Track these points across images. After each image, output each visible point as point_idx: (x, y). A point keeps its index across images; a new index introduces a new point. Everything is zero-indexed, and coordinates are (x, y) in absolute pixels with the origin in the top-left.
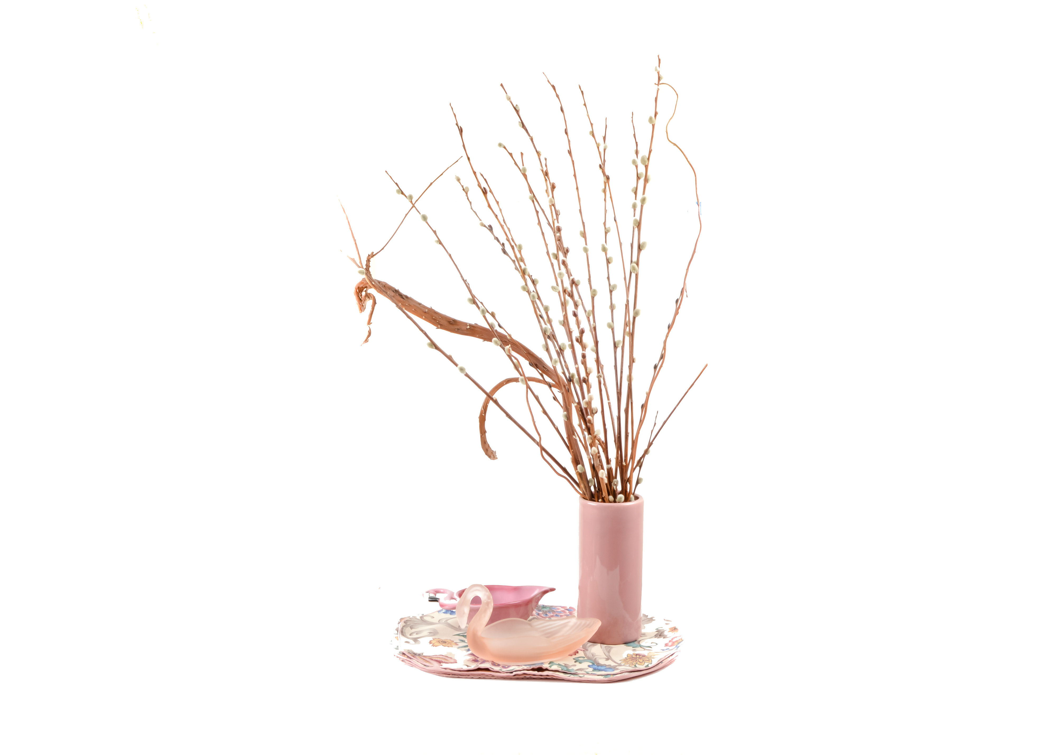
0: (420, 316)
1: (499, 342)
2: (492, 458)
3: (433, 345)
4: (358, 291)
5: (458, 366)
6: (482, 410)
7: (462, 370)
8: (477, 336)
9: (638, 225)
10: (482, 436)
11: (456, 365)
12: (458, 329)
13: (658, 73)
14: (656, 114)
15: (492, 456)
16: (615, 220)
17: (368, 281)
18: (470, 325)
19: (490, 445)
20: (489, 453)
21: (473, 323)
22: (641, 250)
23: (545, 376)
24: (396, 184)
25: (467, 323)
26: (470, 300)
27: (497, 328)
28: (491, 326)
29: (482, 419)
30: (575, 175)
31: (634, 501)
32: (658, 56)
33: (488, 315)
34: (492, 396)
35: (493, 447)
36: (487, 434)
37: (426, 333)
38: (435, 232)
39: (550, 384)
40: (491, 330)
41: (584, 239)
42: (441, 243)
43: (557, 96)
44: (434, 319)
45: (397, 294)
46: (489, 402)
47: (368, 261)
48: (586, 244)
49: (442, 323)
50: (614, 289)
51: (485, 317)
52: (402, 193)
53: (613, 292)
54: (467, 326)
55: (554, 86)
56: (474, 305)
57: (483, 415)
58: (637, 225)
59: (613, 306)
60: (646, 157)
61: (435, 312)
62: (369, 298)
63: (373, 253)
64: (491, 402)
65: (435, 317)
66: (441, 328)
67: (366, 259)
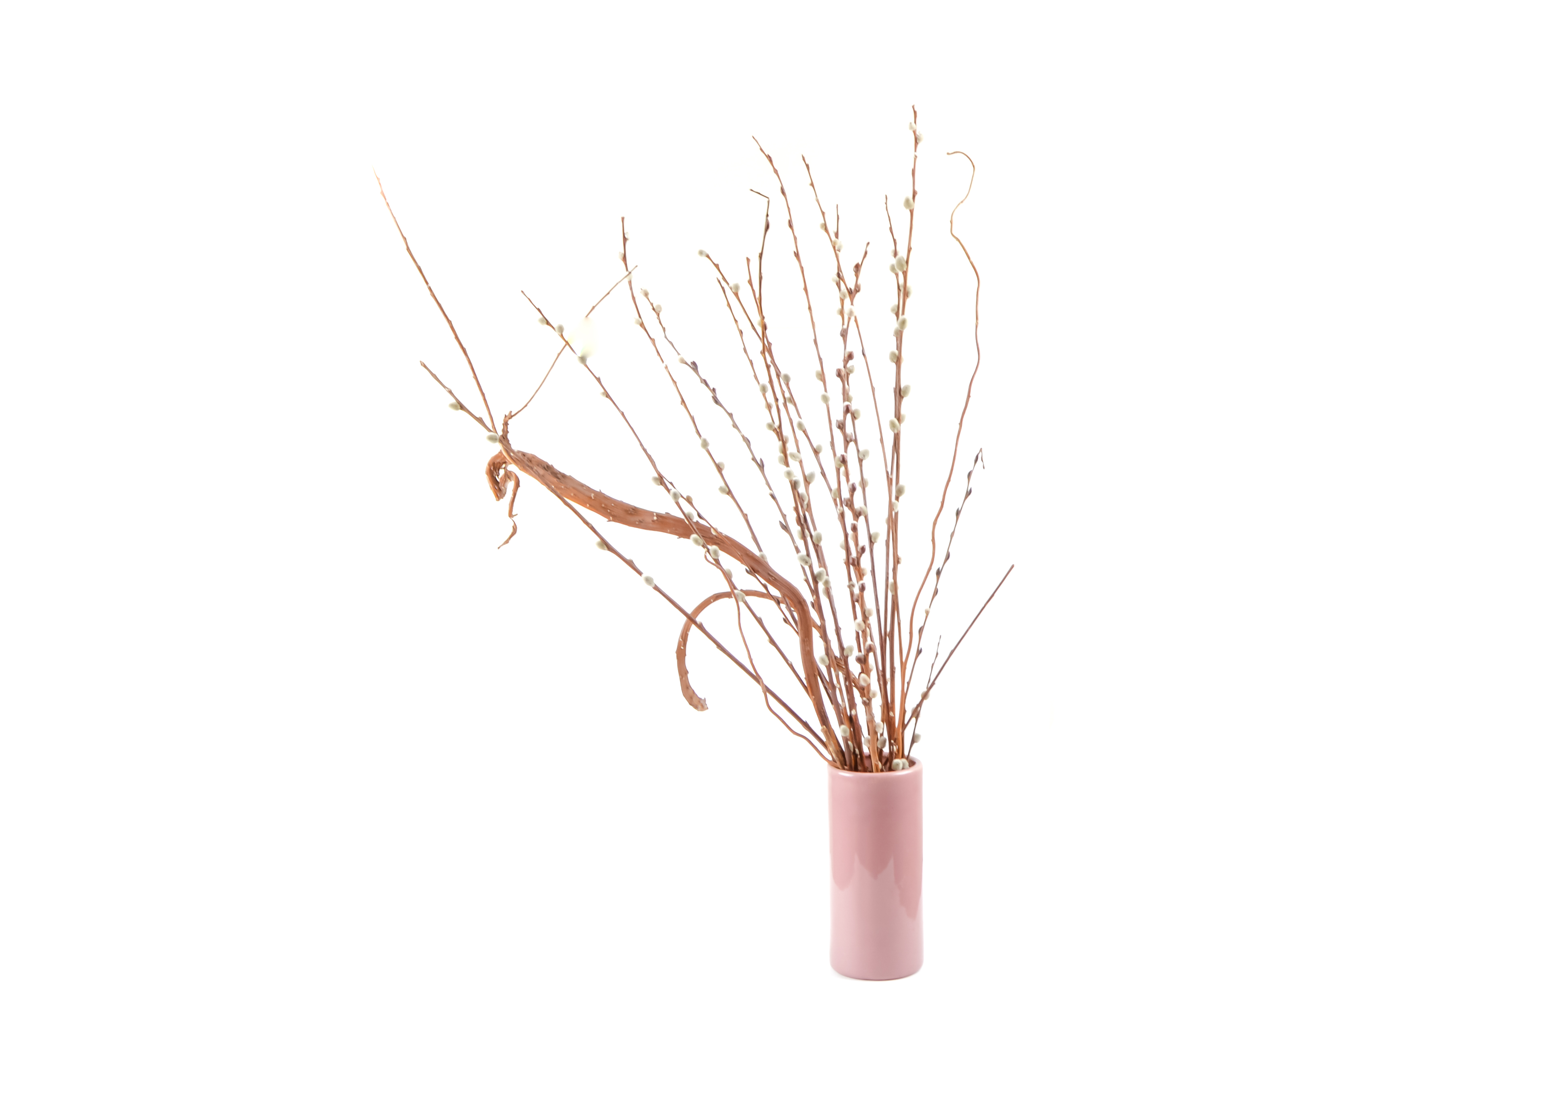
0: (583, 504)
1: (701, 541)
2: (699, 709)
3: (605, 544)
4: (492, 469)
5: (643, 576)
6: (679, 641)
7: (648, 580)
8: (669, 531)
9: (897, 361)
10: (682, 678)
11: (640, 573)
12: (640, 522)
13: (914, 132)
14: (915, 194)
15: (700, 706)
16: (864, 354)
17: (504, 453)
18: (658, 515)
19: (695, 691)
20: (695, 701)
21: (663, 511)
22: (903, 397)
23: (770, 587)
24: (539, 310)
25: (653, 512)
26: (655, 479)
27: (696, 518)
28: (688, 517)
29: (681, 654)
30: (806, 289)
31: (907, 769)
32: (913, 107)
33: (682, 501)
34: (694, 619)
35: (700, 694)
36: (689, 675)
37: (593, 527)
38: (599, 380)
39: (778, 600)
40: (687, 522)
41: (822, 383)
42: (608, 396)
43: (776, 171)
44: (604, 508)
45: (549, 472)
46: (689, 629)
47: (506, 424)
48: (826, 390)
49: (615, 514)
50: (866, 457)
51: (678, 504)
52: (548, 323)
53: (863, 461)
54: (654, 516)
55: (770, 157)
56: (661, 486)
57: (682, 648)
58: (895, 361)
59: (865, 482)
60: (904, 260)
61: (605, 497)
62: (509, 478)
63: (511, 412)
64: (693, 627)
65: (605, 505)
66: (614, 521)
67: (503, 422)
